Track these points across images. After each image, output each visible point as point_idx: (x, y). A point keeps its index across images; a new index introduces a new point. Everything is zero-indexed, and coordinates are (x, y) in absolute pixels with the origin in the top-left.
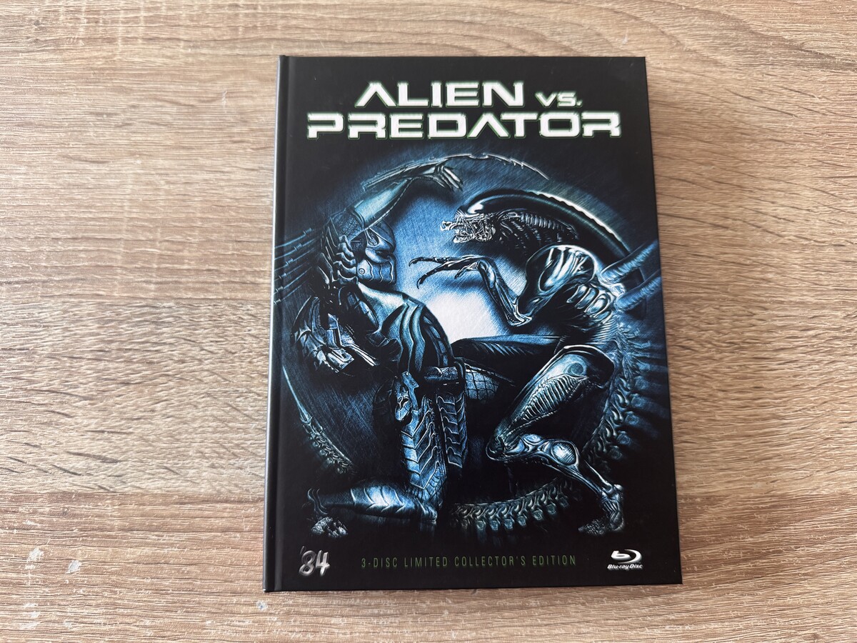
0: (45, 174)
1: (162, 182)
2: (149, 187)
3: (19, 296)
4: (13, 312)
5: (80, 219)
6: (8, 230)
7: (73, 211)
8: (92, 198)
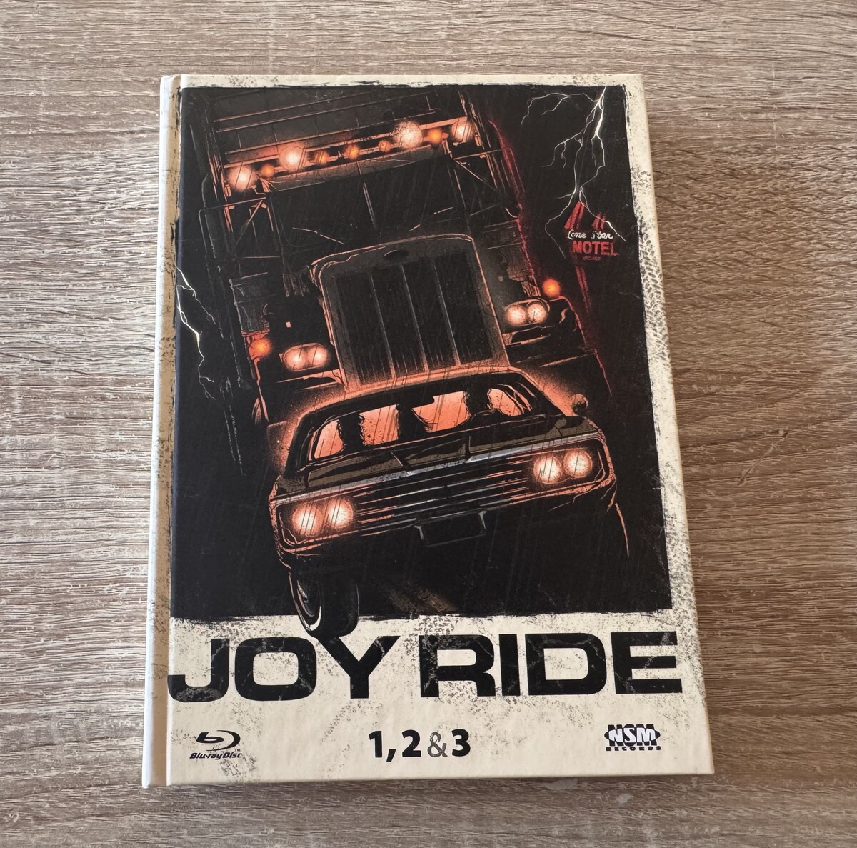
0: (165, 8)
1: (313, 16)
2: (296, 22)
3: (146, 148)
4: (140, 166)
5: (214, 58)
6: (125, 72)
7: (203, 50)
8: (227, 35)
